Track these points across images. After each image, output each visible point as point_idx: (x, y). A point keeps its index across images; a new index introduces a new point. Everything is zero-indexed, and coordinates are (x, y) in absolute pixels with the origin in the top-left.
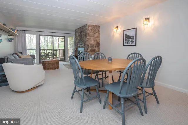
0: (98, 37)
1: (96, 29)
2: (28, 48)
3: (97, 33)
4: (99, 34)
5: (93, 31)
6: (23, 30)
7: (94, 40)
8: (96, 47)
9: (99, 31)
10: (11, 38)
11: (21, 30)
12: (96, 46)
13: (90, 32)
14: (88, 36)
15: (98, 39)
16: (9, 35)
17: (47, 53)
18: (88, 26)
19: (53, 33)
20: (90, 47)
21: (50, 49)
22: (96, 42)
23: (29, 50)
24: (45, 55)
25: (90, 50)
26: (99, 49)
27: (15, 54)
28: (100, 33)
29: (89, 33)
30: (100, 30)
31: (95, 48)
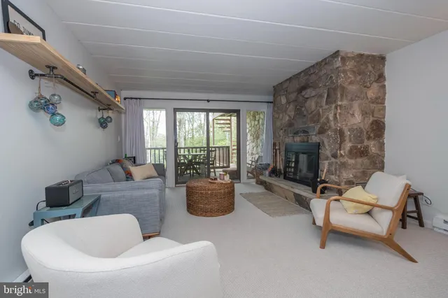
0: (380, 100)
1: (370, 68)
2: (148, 145)
3: (375, 85)
4: (384, 86)
5: (359, 78)
6: (136, 99)
7: (364, 114)
8: (369, 138)
9: (381, 77)
10: (105, 117)
11: (132, 98)
12: (372, 135)
13: (351, 83)
14: (342, 95)
15: (380, 106)
16: (99, 110)
17: (190, 157)
18: (343, 59)
19: (208, 101)
20: (347, 139)
21: (196, 148)
22: (372, 119)
23: (151, 149)
24: (186, 161)
25: (351, 151)
26: (381, 146)
27: (117, 161)
28: (386, 83)
29: (345, 85)
30: (386, 74)
31: (366, 142)
